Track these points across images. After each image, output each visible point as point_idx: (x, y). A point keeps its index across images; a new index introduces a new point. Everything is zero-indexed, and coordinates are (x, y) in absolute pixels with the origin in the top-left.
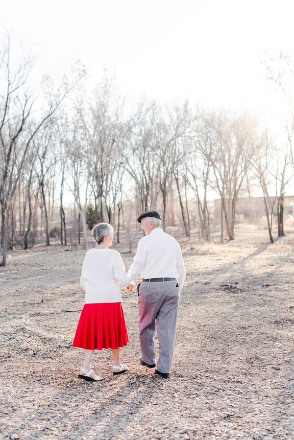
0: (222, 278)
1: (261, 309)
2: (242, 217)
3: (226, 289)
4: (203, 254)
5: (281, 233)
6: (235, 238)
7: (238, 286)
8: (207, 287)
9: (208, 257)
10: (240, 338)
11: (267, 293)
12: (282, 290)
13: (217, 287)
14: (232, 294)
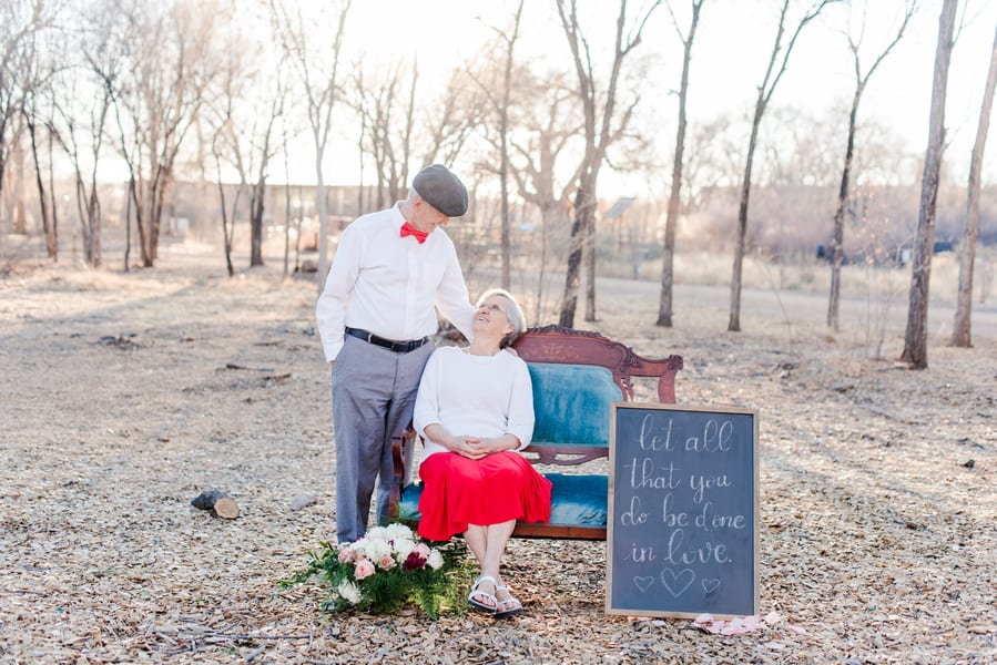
0: (109, 328)
1: (166, 373)
2: (183, 223)
3: (110, 343)
4: (81, 290)
5: (256, 259)
6: (156, 263)
7: (134, 340)
8: (75, 342)
9: (88, 295)
10: (117, 410)
11: (185, 351)
12: (213, 347)
13: (93, 340)
14: (119, 352)
